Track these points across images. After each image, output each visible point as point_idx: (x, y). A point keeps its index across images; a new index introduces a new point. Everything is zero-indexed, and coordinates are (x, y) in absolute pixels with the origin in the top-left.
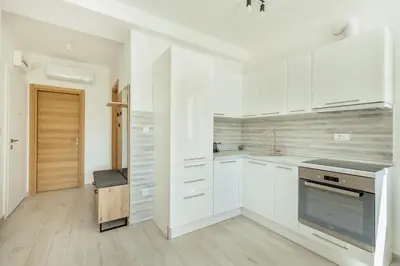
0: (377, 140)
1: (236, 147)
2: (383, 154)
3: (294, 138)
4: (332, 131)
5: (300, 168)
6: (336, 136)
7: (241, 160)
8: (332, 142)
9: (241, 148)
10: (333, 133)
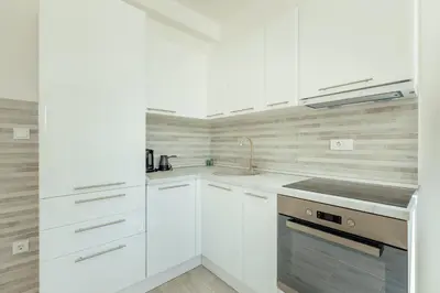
0: (393, 147)
1: (203, 162)
2: (403, 170)
3: (277, 147)
4: (327, 136)
5: (280, 197)
6: (333, 143)
7: (199, 181)
8: (328, 152)
9: (209, 164)
10: (329, 139)
